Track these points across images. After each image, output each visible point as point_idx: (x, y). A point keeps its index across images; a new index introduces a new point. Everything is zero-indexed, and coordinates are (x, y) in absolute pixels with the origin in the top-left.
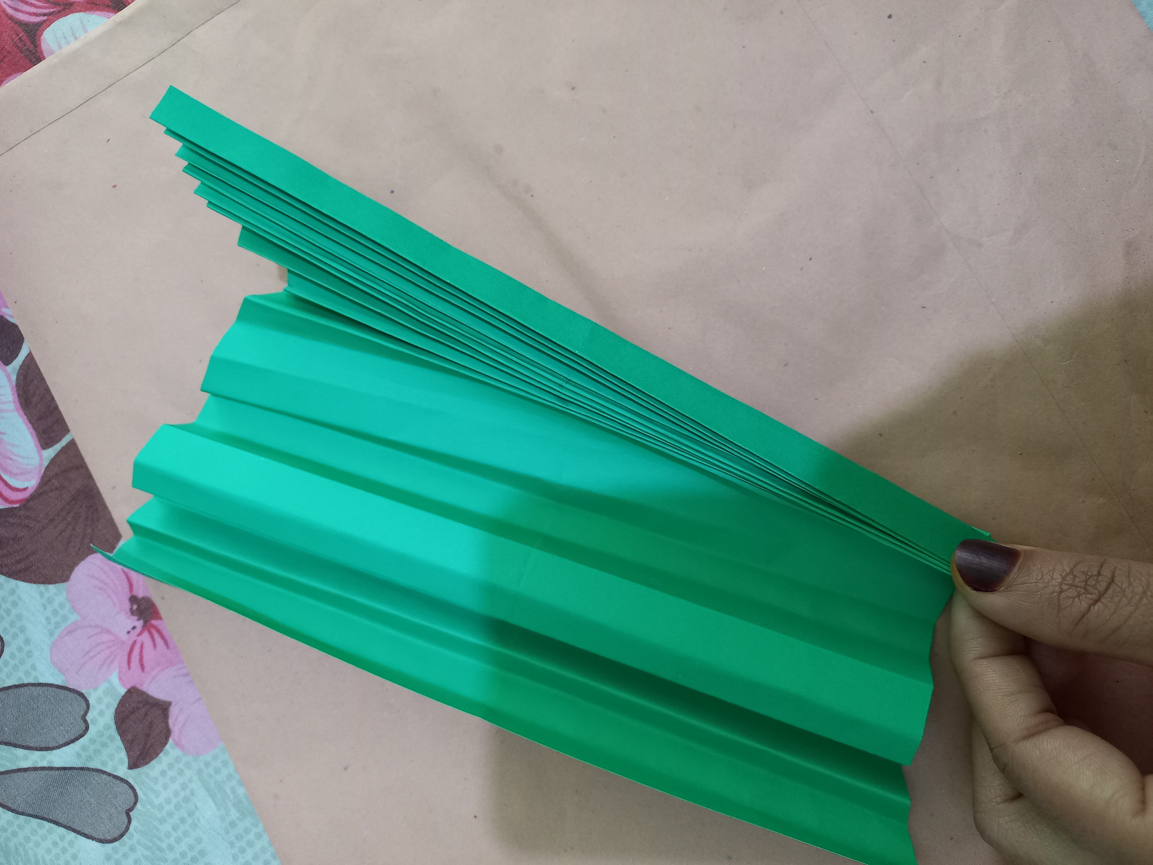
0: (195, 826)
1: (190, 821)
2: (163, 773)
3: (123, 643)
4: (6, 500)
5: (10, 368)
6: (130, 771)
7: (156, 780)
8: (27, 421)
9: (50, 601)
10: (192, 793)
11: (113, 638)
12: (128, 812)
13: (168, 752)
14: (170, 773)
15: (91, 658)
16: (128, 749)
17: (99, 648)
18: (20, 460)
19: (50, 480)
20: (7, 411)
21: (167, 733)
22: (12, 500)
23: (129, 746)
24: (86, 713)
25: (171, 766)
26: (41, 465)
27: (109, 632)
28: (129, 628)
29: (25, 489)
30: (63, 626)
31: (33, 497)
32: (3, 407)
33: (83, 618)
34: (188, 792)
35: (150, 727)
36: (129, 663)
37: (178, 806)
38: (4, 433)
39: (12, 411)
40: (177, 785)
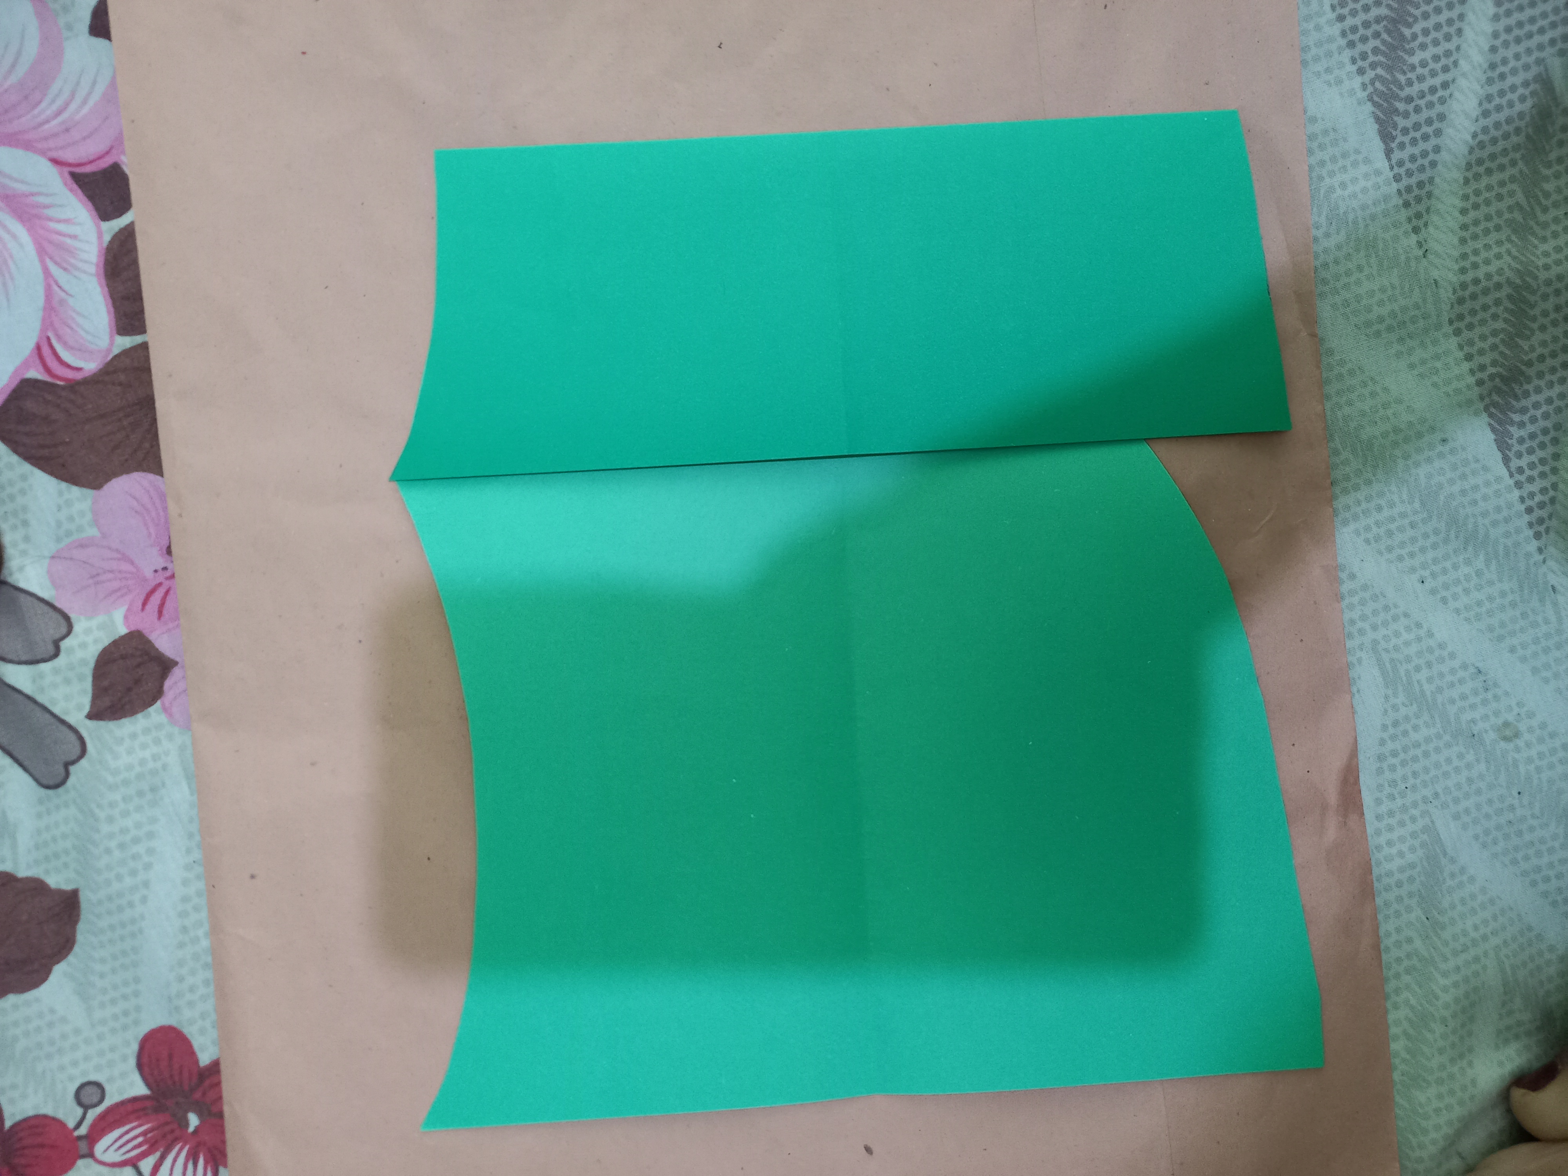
0: (154, 803)
1: (149, 796)
2: (134, 736)
3: (145, 580)
4: (48, 371)
5: (106, 226)
6: (88, 722)
7: (120, 741)
8: (107, 294)
9: (69, 503)
10: (164, 768)
11: (134, 570)
12: (67, 765)
13: (150, 714)
14: (143, 739)
15: (98, 583)
16: (96, 697)
17: (110, 576)
18: (82, 333)
19: (115, 372)
20: (85, 272)
21: (157, 694)
22: (57, 375)
23: (99, 691)
24: (63, 638)
25: (147, 731)
26: (109, 350)
27: (132, 563)
28: (159, 567)
29: (79, 369)
30: (75, 537)
31: (86, 382)
32: (80, 265)
33: (104, 536)
34: (159, 764)
35: (137, 682)
36: (144, 604)
37: (140, 777)
38: (70, 295)
39: (91, 275)
40: (147, 754)
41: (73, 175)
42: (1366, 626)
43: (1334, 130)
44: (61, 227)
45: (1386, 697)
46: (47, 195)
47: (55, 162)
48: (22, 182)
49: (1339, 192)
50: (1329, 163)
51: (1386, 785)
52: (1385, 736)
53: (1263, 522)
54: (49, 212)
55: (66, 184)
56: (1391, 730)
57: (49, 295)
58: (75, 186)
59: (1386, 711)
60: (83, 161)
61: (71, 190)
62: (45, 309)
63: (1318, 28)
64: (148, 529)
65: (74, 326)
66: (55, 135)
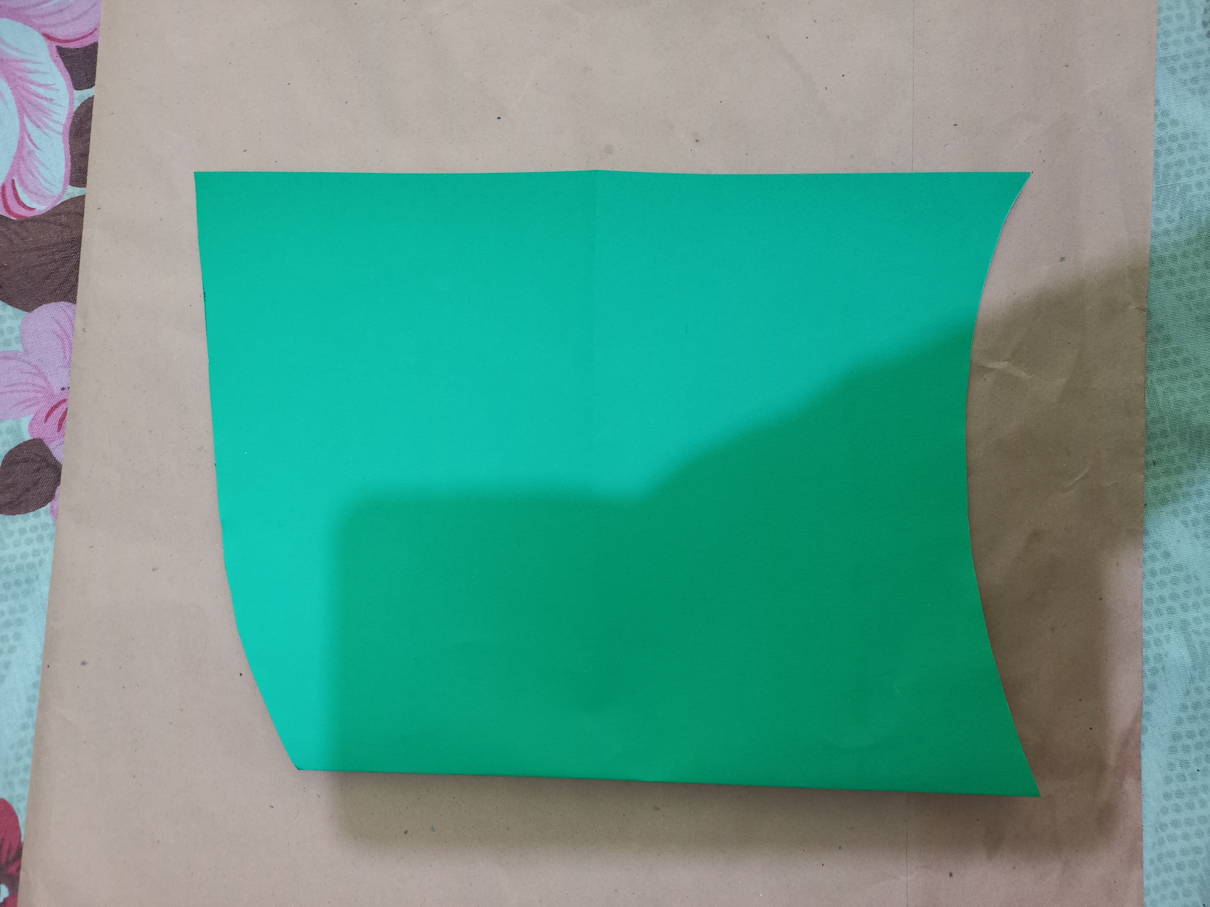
0: (27, 593)
1: (25, 586)
2: (22, 531)
3: (53, 395)
4: (6, 207)
5: (77, 93)
7: (11, 534)
8: (68, 150)
10: (41, 563)
11: (46, 386)
13: (40, 514)
14: (29, 535)
15: (12, 392)
17: (25, 387)
18: (42, 181)
19: (60, 214)
20: (54, 130)
21: (50, 497)
22: (12, 212)
23: (3, 487)
25: (34, 529)
26: (60, 197)
27: (45, 379)
28: (65, 385)
29: (31, 209)
30: (2, 349)
31: (34, 220)
32: (51, 124)
33: (26, 352)
34: (37, 560)
35: (35, 484)
36: (48, 416)
37: (19, 568)
38: (38, 149)
39: (59, 133)
40: (29, 549)
41: (59, 49)
42: (1177, 605)
43: (1194, 134)
44: (41, 91)
45: (1192, 679)
46: (34, 63)
47: (47, 37)
48: (17, 50)
49: (1195, 191)
50: (1187, 164)
51: (1178, 764)
52: (1183, 715)
53: (1077, 479)
54: (31, 77)
55: (51, 56)
56: (1191, 712)
57: (21, 145)
58: (59, 59)
59: (1188, 692)
60: (69, 38)
61: (55, 61)
62: (15, 158)
63: (1188, 40)
64: (64, 352)
65: (36, 173)
66: (51, 14)
